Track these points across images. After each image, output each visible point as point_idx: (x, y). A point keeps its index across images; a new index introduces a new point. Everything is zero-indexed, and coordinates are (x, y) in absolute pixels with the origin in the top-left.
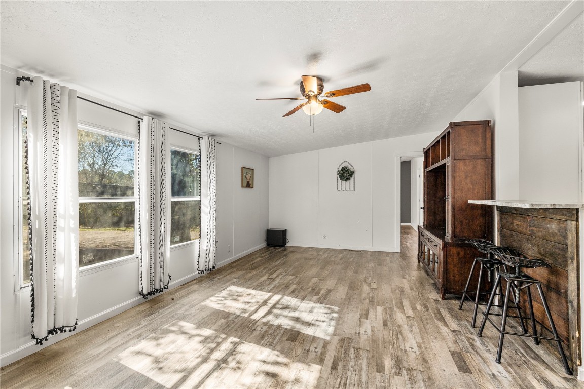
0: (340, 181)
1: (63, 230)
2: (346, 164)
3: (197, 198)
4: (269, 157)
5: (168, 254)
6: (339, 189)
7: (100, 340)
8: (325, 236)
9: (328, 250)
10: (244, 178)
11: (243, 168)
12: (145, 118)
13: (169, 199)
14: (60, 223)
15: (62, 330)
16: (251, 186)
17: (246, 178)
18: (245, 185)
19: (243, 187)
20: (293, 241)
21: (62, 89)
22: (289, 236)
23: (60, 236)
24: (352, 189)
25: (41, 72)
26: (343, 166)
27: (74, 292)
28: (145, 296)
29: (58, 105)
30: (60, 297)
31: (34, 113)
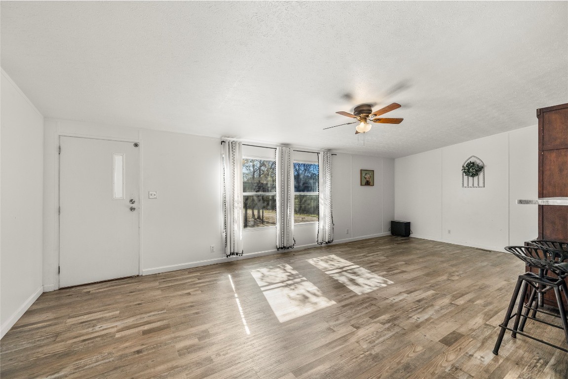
0: (466, 177)
1: (237, 208)
2: (472, 160)
3: (316, 193)
4: (394, 159)
5: (293, 227)
6: (465, 185)
7: (251, 263)
8: (449, 232)
9: (457, 246)
10: (363, 178)
11: (361, 170)
12: (278, 148)
13: (293, 193)
14: (236, 204)
15: (237, 254)
16: (371, 184)
17: (366, 178)
18: (364, 183)
19: (361, 185)
20: (417, 233)
21: (236, 143)
22: (413, 228)
23: (236, 211)
24: (481, 184)
25: (229, 137)
26: (469, 161)
27: (241, 237)
28: (278, 249)
29: (234, 151)
30: (236, 239)
31: (226, 156)
